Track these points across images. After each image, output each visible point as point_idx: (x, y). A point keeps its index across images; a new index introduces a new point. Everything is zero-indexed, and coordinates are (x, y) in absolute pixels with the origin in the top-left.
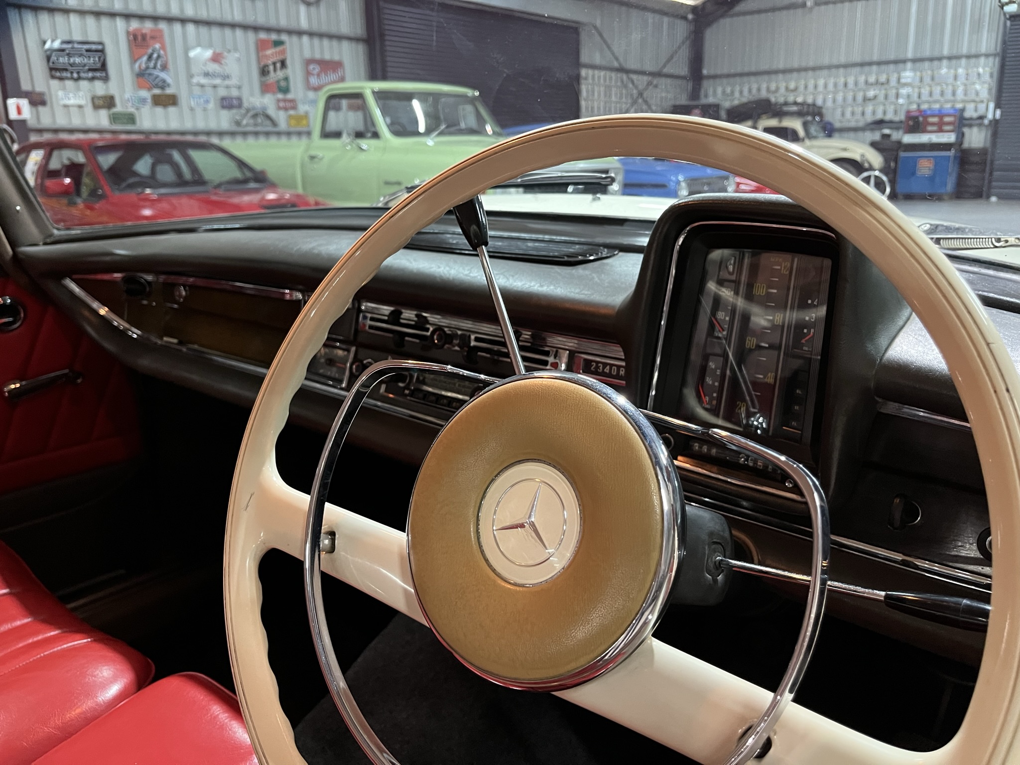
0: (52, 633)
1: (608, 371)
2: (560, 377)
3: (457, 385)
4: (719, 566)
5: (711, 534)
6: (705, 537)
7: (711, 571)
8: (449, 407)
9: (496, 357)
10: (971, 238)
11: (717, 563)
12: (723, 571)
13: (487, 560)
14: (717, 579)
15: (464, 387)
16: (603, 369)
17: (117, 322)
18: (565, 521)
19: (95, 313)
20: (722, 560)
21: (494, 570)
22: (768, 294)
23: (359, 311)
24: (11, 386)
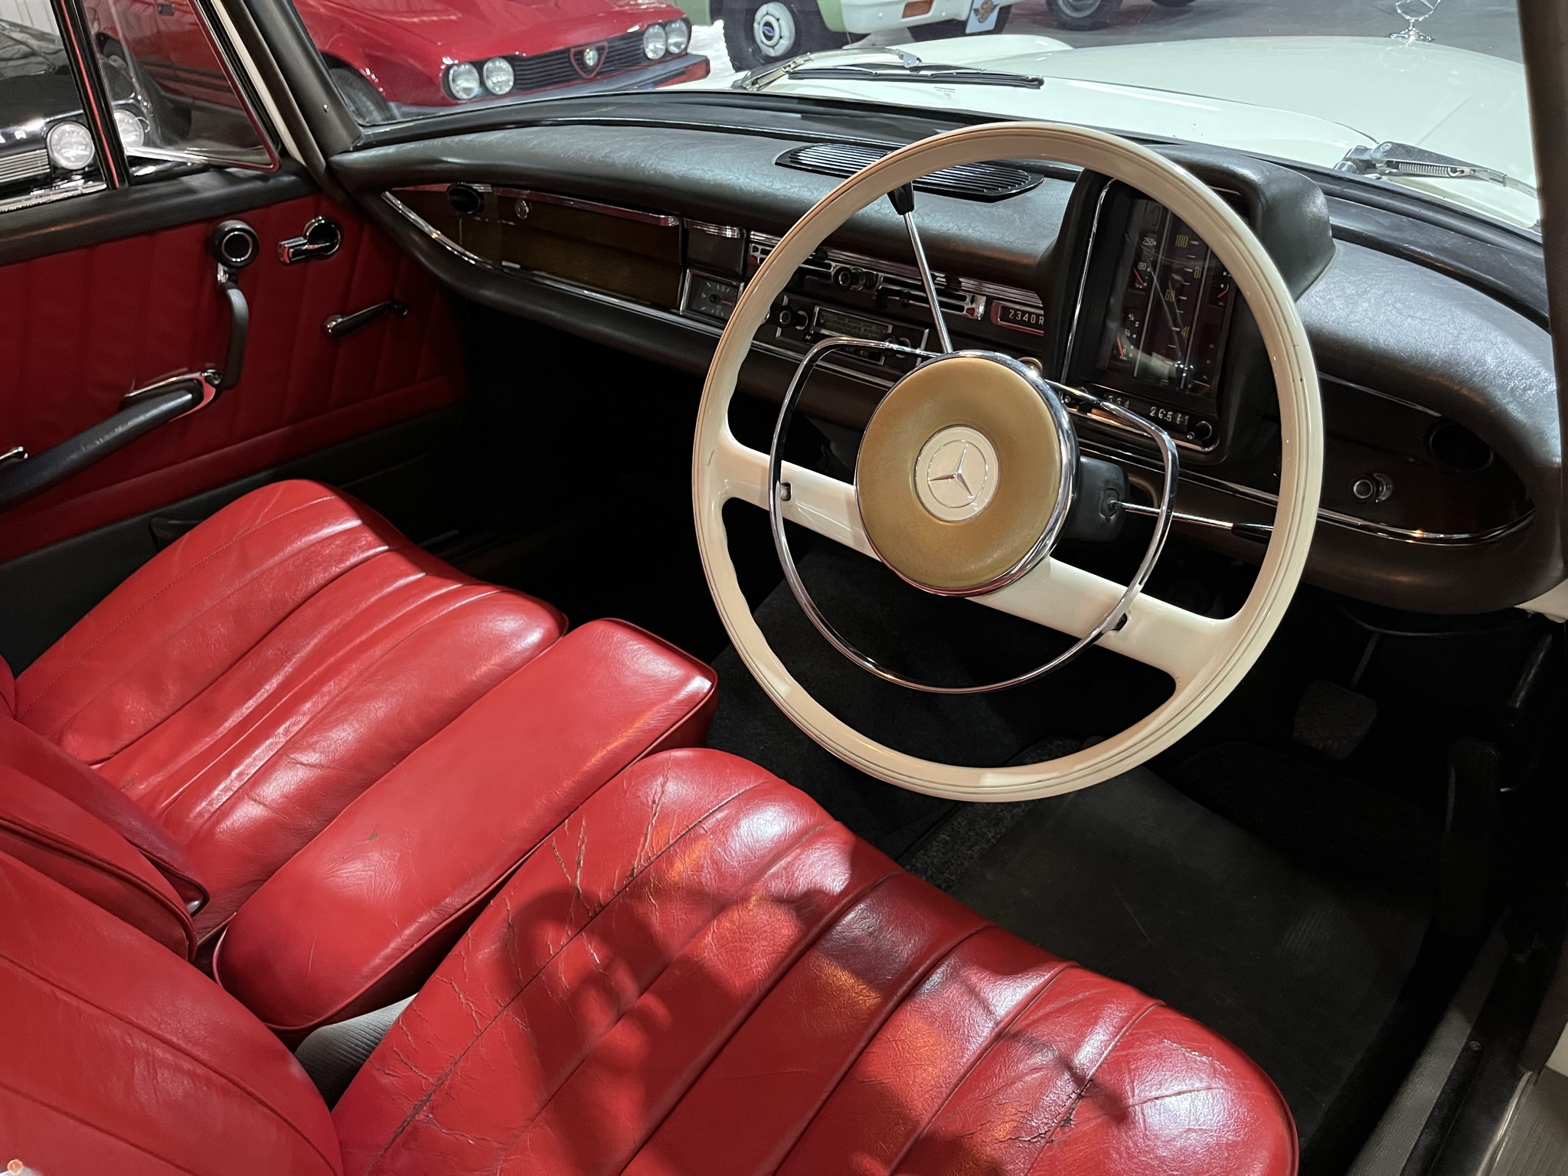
0: (455, 587)
1: (1027, 320)
2: (982, 356)
3: (862, 330)
4: (1112, 508)
5: (1107, 482)
6: (1101, 484)
7: (1104, 512)
8: (855, 355)
9: (906, 301)
10: (1428, 165)
11: (1111, 506)
12: (1115, 512)
13: (922, 504)
14: (1110, 519)
15: (871, 331)
16: (1022, 316)
17: (451, 246)
18: (986, 473)
19: (427, 237)
20: (1115, 503)
21: (929, 511)
22: (1190, 245)
23: (748, 242)
24: (336, 321)
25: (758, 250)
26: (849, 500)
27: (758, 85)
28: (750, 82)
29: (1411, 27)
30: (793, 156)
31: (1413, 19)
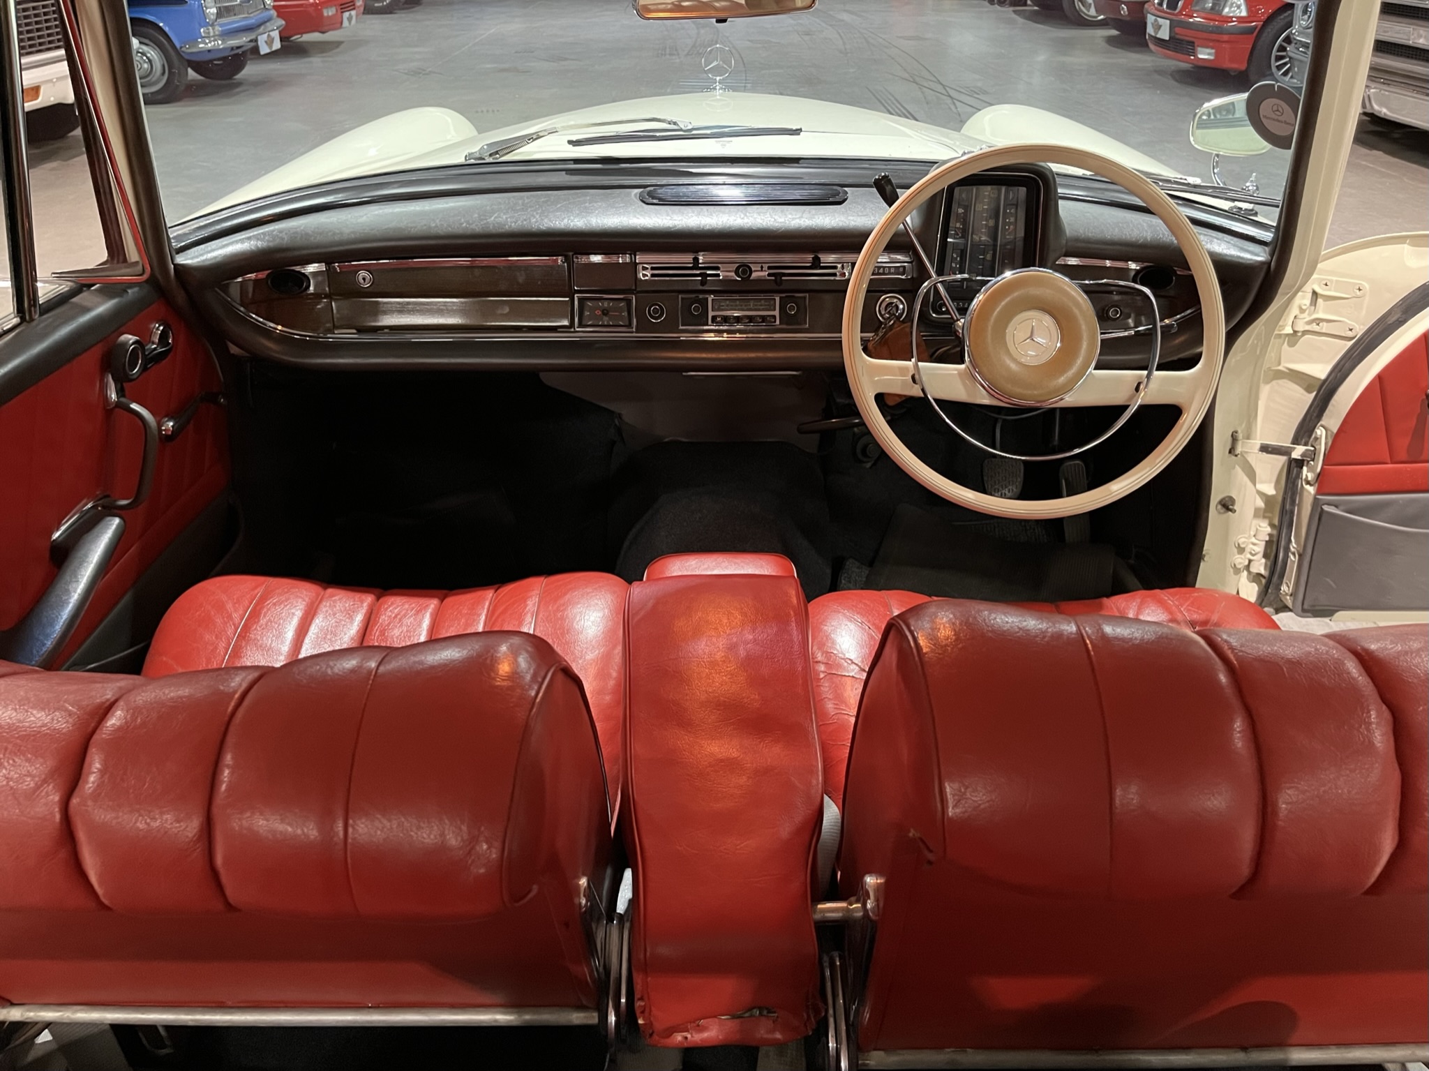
23: (636, 264)
24: (168, 423)
25: (647, 268)
26: (960, 374)
27: (498, 156)
28: (489, 153)
29: (718, 84)
30: (653, 198)
31: (718, 78)
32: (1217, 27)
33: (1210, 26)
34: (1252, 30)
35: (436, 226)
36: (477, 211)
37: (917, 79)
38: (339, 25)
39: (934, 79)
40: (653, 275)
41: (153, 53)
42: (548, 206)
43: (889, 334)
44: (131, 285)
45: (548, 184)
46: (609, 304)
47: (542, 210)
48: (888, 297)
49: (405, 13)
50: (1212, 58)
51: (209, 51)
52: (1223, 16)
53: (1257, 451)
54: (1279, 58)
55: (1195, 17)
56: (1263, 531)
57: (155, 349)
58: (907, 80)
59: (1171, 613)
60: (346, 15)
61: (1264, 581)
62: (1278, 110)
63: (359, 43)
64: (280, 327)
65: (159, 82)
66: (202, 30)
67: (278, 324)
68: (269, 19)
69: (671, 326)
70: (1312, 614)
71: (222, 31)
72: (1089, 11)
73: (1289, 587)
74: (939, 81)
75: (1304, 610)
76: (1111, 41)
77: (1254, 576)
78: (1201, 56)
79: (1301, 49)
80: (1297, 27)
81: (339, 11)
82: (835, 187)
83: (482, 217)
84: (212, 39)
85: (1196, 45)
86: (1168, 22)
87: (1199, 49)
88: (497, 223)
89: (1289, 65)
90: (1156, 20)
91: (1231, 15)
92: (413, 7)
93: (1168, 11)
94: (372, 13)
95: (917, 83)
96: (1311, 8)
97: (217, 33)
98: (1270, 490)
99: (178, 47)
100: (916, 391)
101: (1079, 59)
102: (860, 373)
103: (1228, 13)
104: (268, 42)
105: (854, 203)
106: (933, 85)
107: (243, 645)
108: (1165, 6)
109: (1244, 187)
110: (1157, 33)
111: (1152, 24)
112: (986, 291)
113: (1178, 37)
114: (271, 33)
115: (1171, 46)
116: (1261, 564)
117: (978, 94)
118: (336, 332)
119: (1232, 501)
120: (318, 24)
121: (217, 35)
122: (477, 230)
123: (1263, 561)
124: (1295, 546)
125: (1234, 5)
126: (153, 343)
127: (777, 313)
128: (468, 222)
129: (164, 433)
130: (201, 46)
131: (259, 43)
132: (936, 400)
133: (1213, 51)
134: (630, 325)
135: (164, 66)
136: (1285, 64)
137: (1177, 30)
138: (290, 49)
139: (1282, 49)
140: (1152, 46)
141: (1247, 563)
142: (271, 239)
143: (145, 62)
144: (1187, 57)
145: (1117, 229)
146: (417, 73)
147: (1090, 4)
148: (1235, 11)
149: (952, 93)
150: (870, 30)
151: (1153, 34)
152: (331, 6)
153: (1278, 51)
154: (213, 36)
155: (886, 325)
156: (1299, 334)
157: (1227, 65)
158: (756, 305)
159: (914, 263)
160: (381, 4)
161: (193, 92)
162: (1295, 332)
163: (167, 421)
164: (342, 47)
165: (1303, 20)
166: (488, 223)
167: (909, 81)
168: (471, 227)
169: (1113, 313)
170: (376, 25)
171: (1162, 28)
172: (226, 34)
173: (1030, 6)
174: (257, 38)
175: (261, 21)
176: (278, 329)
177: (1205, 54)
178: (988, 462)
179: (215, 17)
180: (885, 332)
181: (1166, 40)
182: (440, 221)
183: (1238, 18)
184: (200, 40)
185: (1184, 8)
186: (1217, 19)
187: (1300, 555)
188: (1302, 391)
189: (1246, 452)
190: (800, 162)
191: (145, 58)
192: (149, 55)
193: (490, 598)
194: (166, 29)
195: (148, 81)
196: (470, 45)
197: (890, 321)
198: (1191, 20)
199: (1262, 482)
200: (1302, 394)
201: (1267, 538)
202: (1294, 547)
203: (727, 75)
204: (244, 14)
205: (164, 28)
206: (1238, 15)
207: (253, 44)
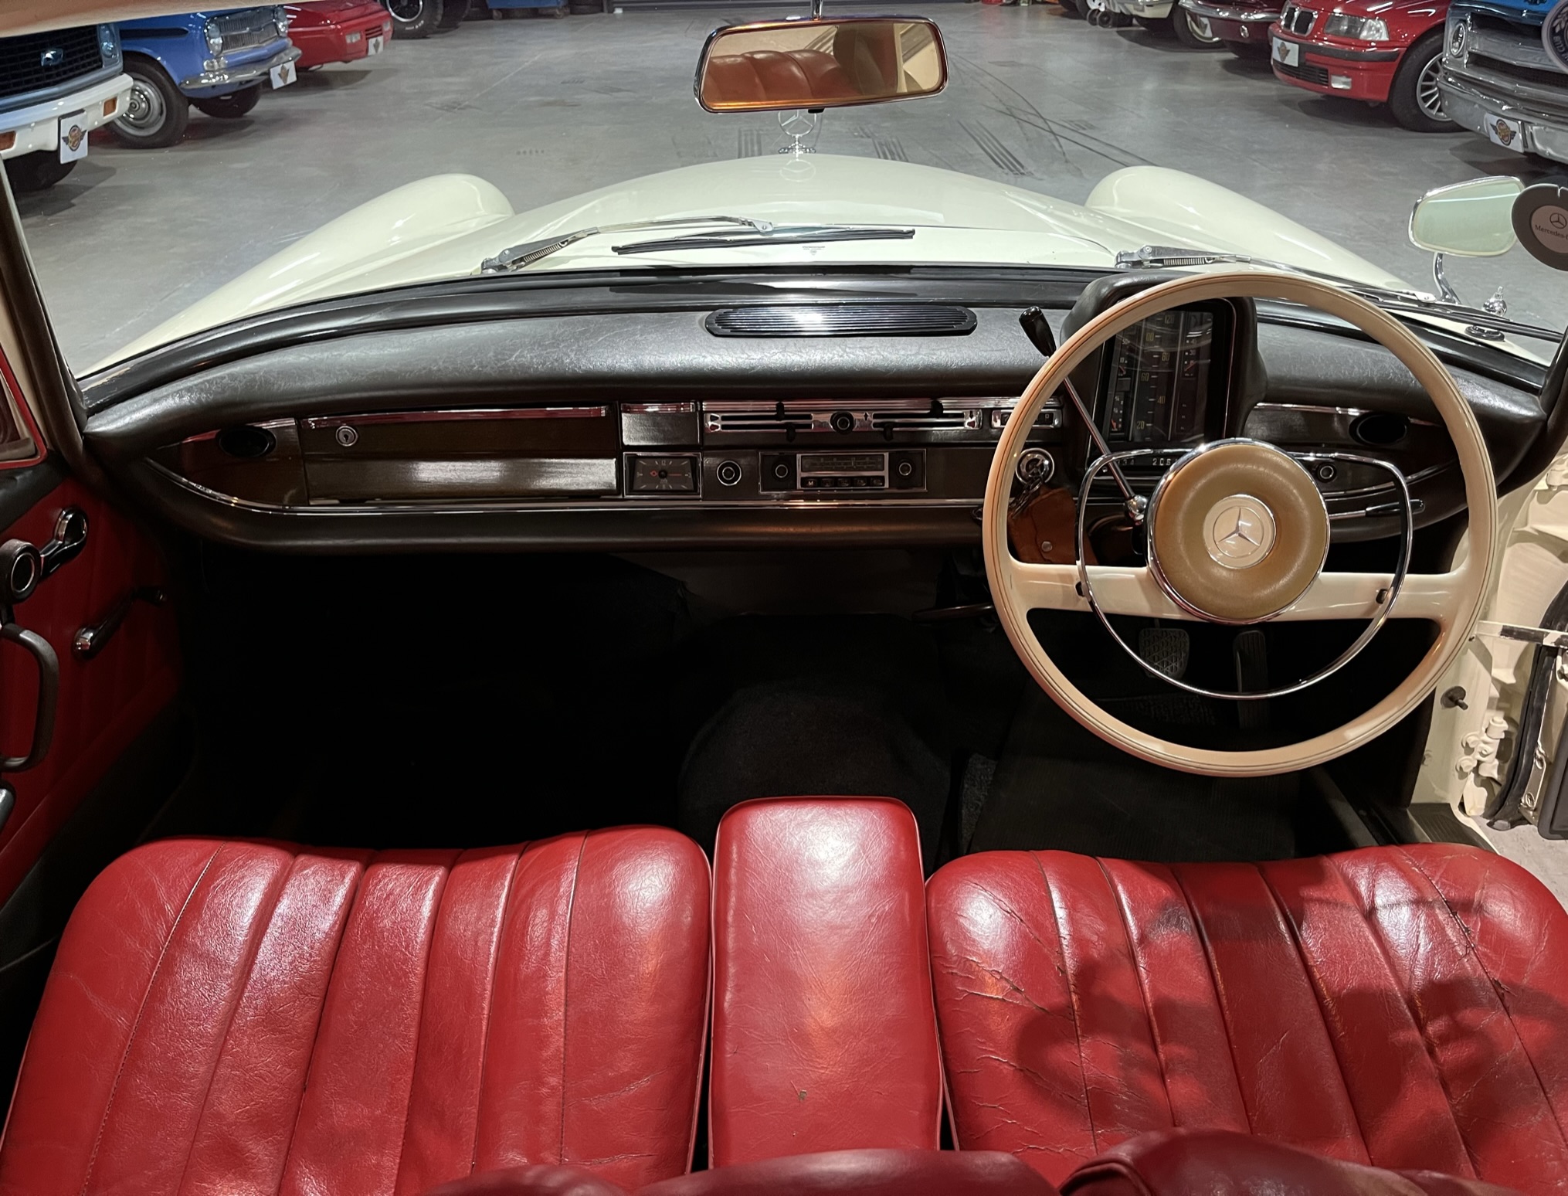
23: (702, 413)
24: (85, 636)
25: (717, 418)
26: (1139, 579)
27: (523, 263)
28: (511, 260)
29: (797, 143)
30: (725, 326)
31: (797, 136)
32: (1352, 52)
33: (1346, 52)
34: (1392, 57)
35: (439, 370)
36: (493, 347)
37: (1015, 112)
38: (364, 53)
39: (1033, 112)
40: (724, 427)
41: (149, 90)
42: (587, 339)
43: (1034, 502)
44: (20, 470)
45: (586, 306)
46: (667, 463)
47: (578, 346)
48: (1030, 452)
49: (440, 38)
50: (1348, 87)
51: (214, 87)
52: (1361, 41)
53: (1499, 636)
54: (1425, 89)
55: (1326, 41)
56: (1499, 728)
57: (61, 546)
58: (1004, 113)
59: (1418, 889)
60: (372, 41)
61: (1497, 789)
62: (1558, 221)
63: (391, 72)
64: (235, 500)
65: (158, 121)
66: (205, 63)
67: (233, 496)
68: (284, 49)
69: (747, 490)
70: (1562, 836)
71: (228, 64)
72: (1204, 33)
73: (1531, 799)
74: (1038, 113)
75: (1552, 832)
76: (1228, 65)
77: (1483, 780)
78: (1335, 86)
79: (1450, 79)
80: (1447, 55)
81: (364, 37)
82: (959, 308)
83: (499, 357)
84: (217, 73)
85: (1329, 72)
86: (1297, 46)
87: (1334, 78)
88: (519, 365)
89: (1437, 96)
90: (1283, 44)
91: (1370, 39)
92: (446, 32)
93: (1296, 34)
94: (403, 38)
95: (1015, 117)
96: (1463, 34)
97: (223, 66)
98: (1509, 678)
99: (177, 83)
100: (1082, 605)
101: (1192, 87)
102: (1008, 585)
103: (1367, 37)
104: (282, 75)
105: (987, 331)
106: (1032, 119)
107: (177, 954)
108: (1293, 29)
109: (1488, 304)
110: (1283, 58)
111: (1279, 49)
112: (1177, 470)
113: (1308, 63)
114: (285, 65)
115: (1301, 73)
116: (1493, 767)
117: (1084, 129)
118: (312, 503)
119: (1461, 692)
120: (342, 53)
121: (223, 69)
122: (493, 375)
123: (1496, 762)
124: (1543, 751)
125: (1373, 28)
126: (58, 539)
127: (885, 473)
128: (480, 363)
129: (80, 648)
130: (204, 81)
131: (272, 76)
132: (1107, 615)
133: (1350, 80)
134: (695, 491)
135: (161, 105)
136: (1432, 95)
137: (1308, 56)
138: (308, 80)
139: (1428, 78)
140: (1278, 74)
141: (1475, 765)
142: (220, 390)
143: (143, 101)
144: (1319, 86)
145: (1332, 366)
146: (451, 107)
147: (1206, 25)
148: (1374, 35)
149: (1055, 128)
150: (959, 55)
151: (1279, 60)
152: (356, 33)
153: (1424, 80)
154: (219, 70)
155: (1028, 489)
156: (1555, 489)
157: (1365, 95)
158: (859, 464)
159: (1064, 410)
160: (413, 28)
161: (198, 133)
162: (1550, 486)
163: (84, 633)
164: (369, 77)
165: (1453, 47)
166: (507, 365)
167: (1007, 114)
168: (485, 370)
169: (1325, 473)
170: (407, 50)
171: (1290, 53)
172: (232, 67)
173: (1135, 26)
174: (269, 71)
175: (273, 52)
176: (232, 502)
177: (1339, 84)
178: (1145, 632)
179: (220, 48)
180: (1028, 500)
181: (1295, 67)
182: (444, 362)
183: (1378, 42)
184: (202, 75)
185: (1314, 31)
186: (1353, 43)
187: (1549, 764)
188: (1555, 559)
189: (1481, 635)
190: (912, 271)
191: (142, 96)
192: (146, 93)
193: (512, 869)
194: (164, 63)
195: (148, 121)
196: (512, 74)
197: (1035, 486)
198: (1320, 44)
199: (1497, 667)
200: (1556, 563)
201: (1503, 736)
202: (1540, 752)
203: (808, 132)
204: (254, 43)
205: (161, 62)
206: (1378, 39)
207: (264, 77)
